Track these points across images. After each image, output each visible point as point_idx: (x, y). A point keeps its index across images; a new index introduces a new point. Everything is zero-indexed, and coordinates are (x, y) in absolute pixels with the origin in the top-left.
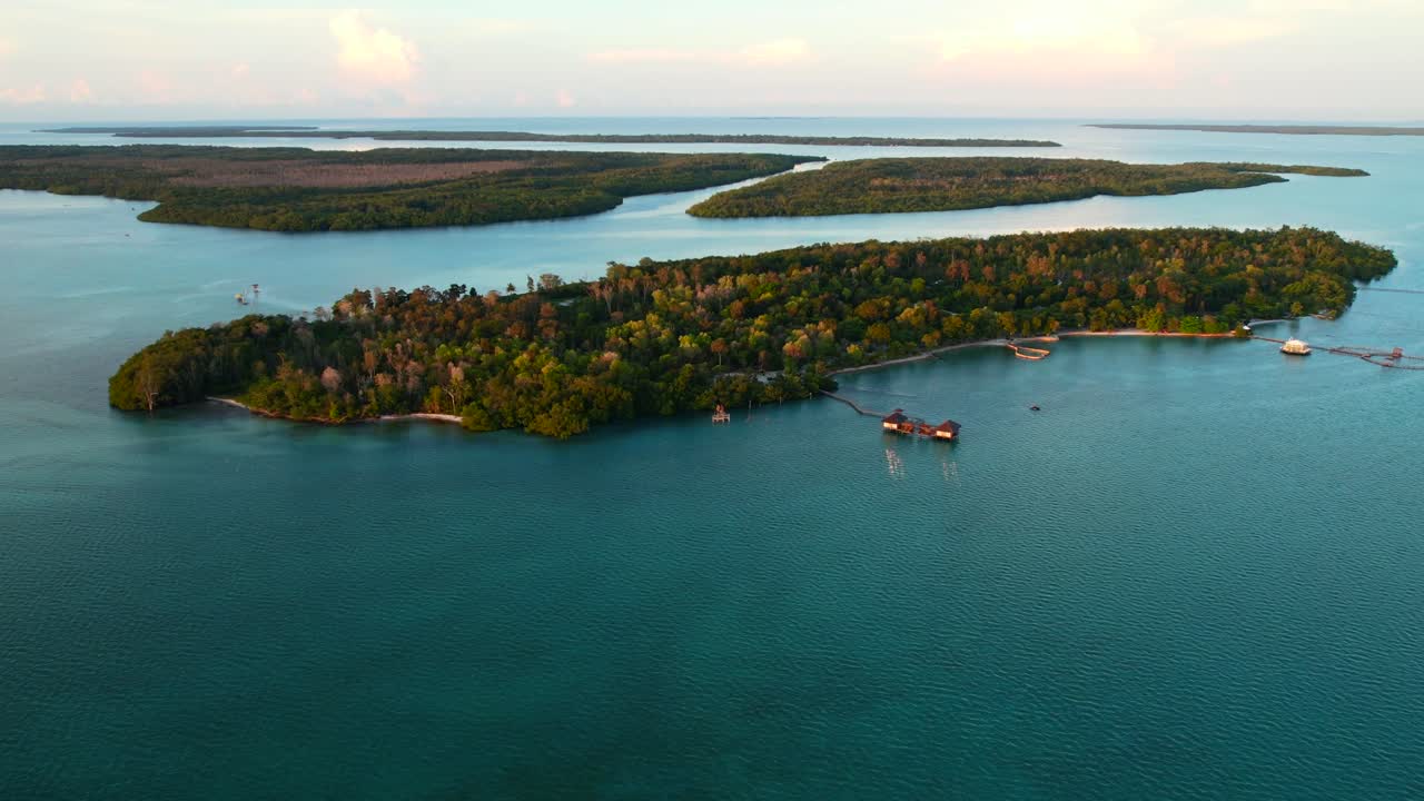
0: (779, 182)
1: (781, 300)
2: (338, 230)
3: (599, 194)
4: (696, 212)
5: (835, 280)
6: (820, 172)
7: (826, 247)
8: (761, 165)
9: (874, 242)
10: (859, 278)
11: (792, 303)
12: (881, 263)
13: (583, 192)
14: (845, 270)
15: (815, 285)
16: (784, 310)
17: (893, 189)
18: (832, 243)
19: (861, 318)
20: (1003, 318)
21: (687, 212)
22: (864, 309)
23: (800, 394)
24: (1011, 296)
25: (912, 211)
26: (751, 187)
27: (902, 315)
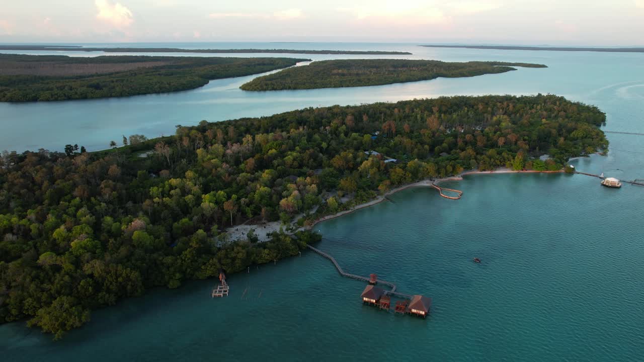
0: (289, 71)
1: (282, 154)
2: (42, 101)
3: (196, 78)
4: (245, 88)
5: (317, 136)
6: (308, 66)
7: (311, 110)
8: (280, 63)
9: (337, 107)
10: (331, 132)
11: (290, 157)
12: (343, 123)
13: (188, 78)
14: (322, 127)
15: (304, 141)
16: (284, 163)
17: (343, 75)
18: (315, 107)
19: (335, 168)
20: (428, 167)
21: (240, 88)
22: (337, 161)
23: (291, 253)
24: (426, 147)
25: (354, 86)
26: (274, 74)
27: (362, 166)
